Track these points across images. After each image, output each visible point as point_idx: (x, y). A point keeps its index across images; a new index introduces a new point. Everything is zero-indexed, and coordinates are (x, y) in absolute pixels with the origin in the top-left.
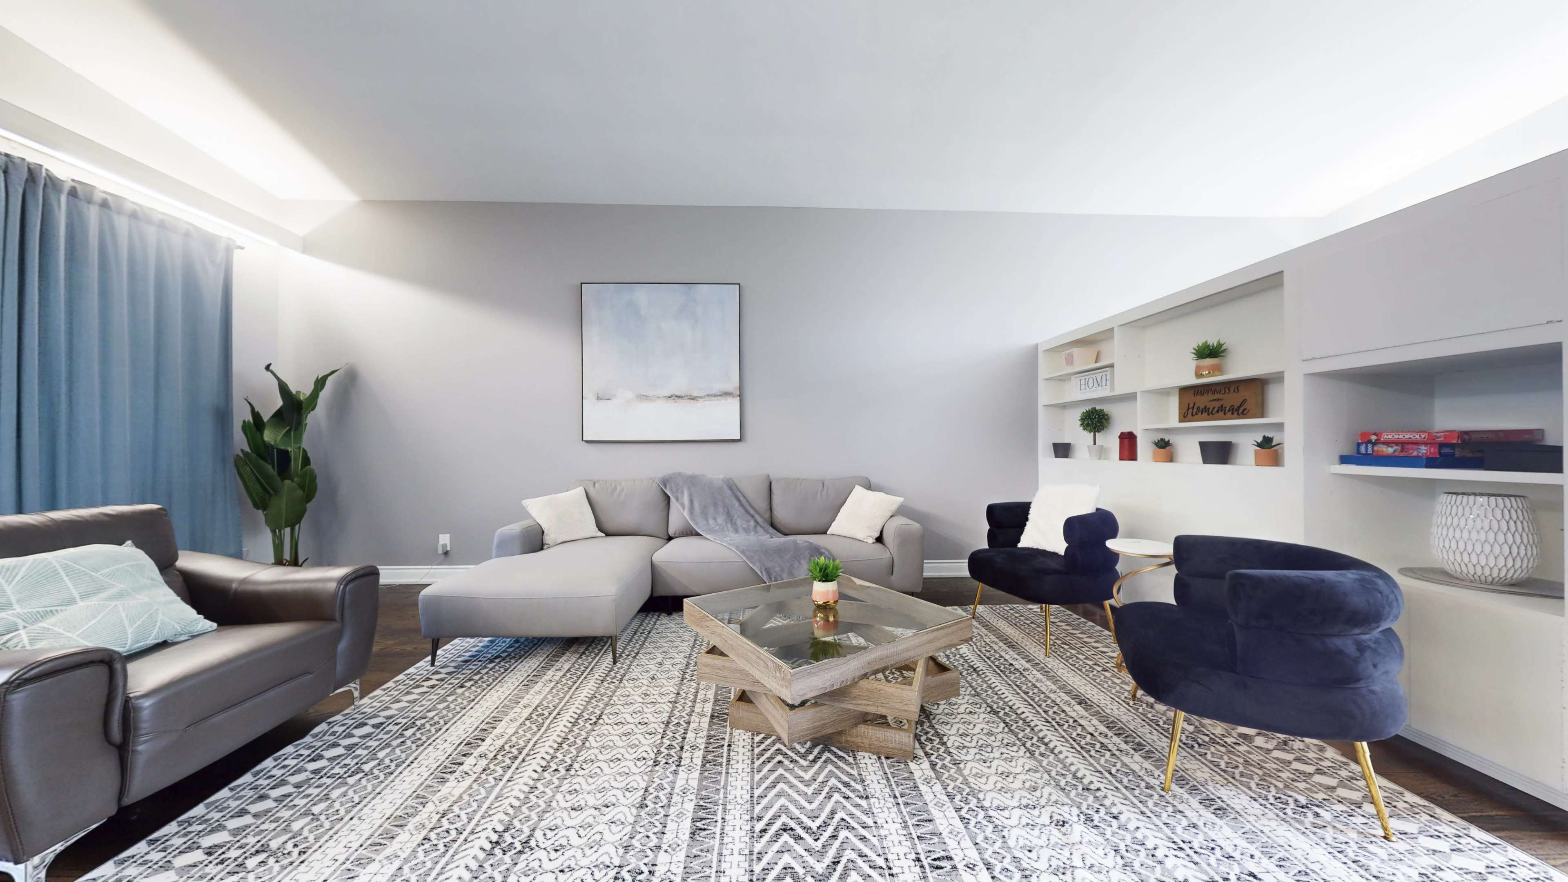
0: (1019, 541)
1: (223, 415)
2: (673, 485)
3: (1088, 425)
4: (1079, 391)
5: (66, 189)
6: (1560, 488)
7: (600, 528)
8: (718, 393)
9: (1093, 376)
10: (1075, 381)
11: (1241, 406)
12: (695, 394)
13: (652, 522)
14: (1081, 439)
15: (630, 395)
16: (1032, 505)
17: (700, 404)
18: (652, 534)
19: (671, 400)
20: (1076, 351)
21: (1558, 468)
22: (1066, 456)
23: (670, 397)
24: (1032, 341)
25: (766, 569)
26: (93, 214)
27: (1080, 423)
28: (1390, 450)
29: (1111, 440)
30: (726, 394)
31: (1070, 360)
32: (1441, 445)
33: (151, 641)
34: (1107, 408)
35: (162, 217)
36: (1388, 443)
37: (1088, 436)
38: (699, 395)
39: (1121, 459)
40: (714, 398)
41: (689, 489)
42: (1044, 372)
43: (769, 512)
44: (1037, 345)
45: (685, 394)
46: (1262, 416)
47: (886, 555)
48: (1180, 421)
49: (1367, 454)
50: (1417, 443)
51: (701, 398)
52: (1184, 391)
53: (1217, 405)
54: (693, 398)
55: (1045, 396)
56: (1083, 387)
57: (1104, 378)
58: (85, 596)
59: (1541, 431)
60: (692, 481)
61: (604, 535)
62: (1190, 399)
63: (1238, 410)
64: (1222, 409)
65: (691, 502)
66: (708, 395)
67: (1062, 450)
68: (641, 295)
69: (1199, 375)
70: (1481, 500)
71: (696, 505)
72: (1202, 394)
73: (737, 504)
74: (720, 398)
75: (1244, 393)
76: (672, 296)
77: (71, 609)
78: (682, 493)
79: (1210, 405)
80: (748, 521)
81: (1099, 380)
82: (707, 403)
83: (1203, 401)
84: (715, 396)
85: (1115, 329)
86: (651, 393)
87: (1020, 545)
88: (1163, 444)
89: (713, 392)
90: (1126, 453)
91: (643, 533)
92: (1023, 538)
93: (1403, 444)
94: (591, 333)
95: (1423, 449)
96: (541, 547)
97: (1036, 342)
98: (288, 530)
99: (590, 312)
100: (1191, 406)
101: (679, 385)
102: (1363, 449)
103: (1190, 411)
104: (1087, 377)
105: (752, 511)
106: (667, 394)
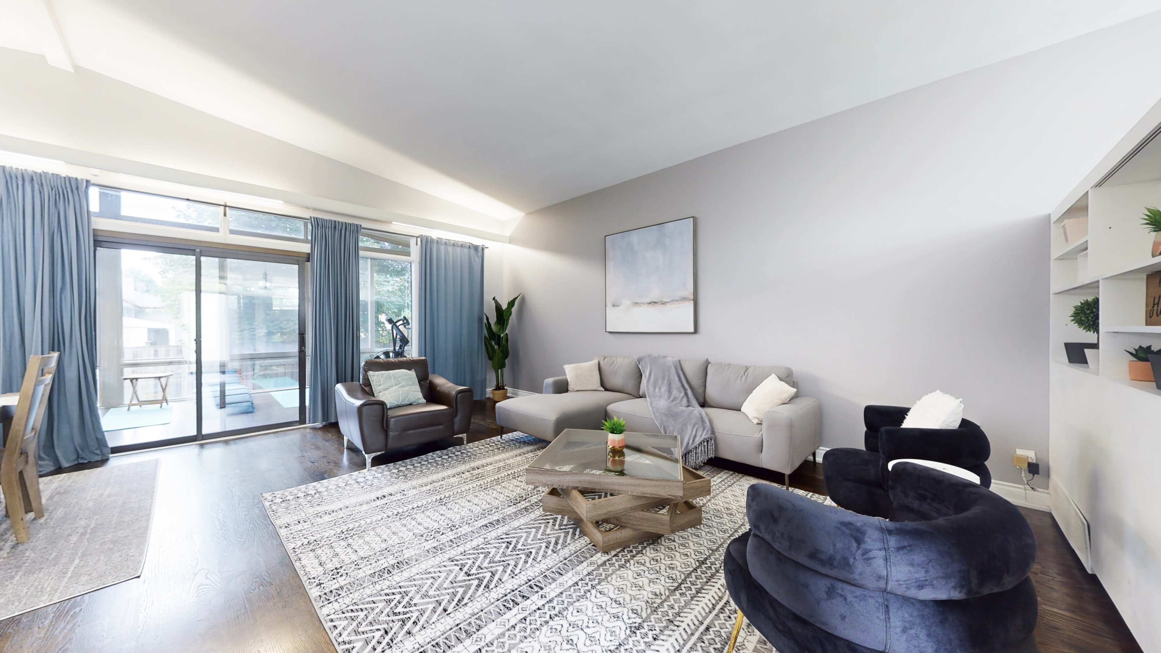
1: (480, 320)
5: (435, 242)
7: (602, 384)
8: (680, 298)
12: (665, 300)
13: (630, 386)
15: (629, 303)
17: (668, 306)
18: (630, 393)
19: (651, 305)
23: (650, 303)
25: (664, 427)
26: (442, 248)
30: (684, 299)
31: (1066, 235)
33: (406, 402)
35: (461, 243)
40: (676, 302)
43: (703, 388)
44: (1050, 214)
45: (659, 301)
47: (757, 435)
48: (1147, 323)
51: (668, 302)
52: (1151, 278)
54: (664, 303)
58: (396, 385)
60: (654, 361)
61: (603, 390)
62: (1156, 290)
66: (673, 301)
68: (635, 237)
73: (677, 379)
74: (680, 302)
76: (651, 234)
77: (392, 388)
78: (647, 368)
80: (680, 392)
82: (672, 306)
85: (1089, 193)
86: (639, 301)
88: (1142, 355)
89: (676, 299)
94: (610, 265)
96: (567, 391)
97: (1047, 212)
98: (500, 370)
99: (610, 254)
100: (1157, 301)
101: (655, 294)
103: (1155, 308)
105: (687, 386)
106: (649, 301)
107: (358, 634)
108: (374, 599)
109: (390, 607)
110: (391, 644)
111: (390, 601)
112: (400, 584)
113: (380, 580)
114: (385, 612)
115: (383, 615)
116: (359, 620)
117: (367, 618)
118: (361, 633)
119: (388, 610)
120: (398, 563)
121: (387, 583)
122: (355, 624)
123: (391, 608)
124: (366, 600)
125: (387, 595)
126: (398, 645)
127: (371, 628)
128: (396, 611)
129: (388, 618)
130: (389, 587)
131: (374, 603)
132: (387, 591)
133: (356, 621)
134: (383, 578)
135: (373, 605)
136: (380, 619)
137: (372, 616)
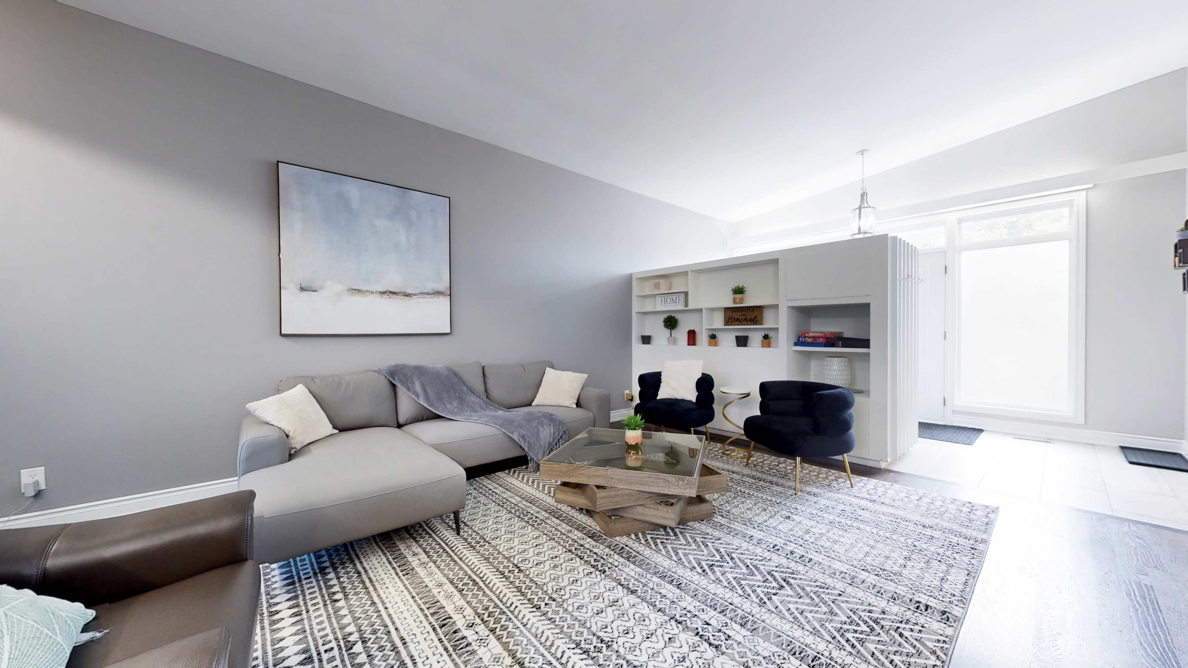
0: (657, 395)
2: (400, 376)
3: (669, 325)
4: (660, 305)
6: (869, 354)
7: (335, 426)
8: (431, 292)
9: (670, 297)
10: (658, 299)
11: (754, 319)
12: (409, 291)
14: (660, 333)
15: (340, 287)
16: (662, 374)
17: (414, 300)
18: (382, 424)
19: (385, 296)
20: (662, 281)
21: (868, 346)
22: (649, 343)
23: (384, 293)
24: (629, 271)
27: (663, 324)
28: (810, 340)
29: (681, 334)
30: (438, 293)
31: (657, 286)
32: (827, 338)
34: (677, 316)
36: (809, 337)
37: (667, 331)
38: (413, 293)
39: (689, 345)
40: (426, 296)
41: (419, 378)
42: (636, 291)
44: (632, 274)
45: (400, 291)
46: (761, 324)
47: (591, 414)
48: (725, 325)
49: (802, 342)
50: (819, 337)
51: (415, 295)
52: (727, 309)
53: (744, 317)
54: (407, 295)
55: (636, 307)
56: (663, 303)
57: (677, 298)
59: (842, 333)
60: (420, 371)
61: (339, 432)
62: (730, 314)
63: (753, 321)
64: (746, 320)
65: (425, 391)
66: (422, 293)
67: (646, 340)
69: (735, 302)
70: (836, 359)
71: (430, 392)
72: (736, 311)
74: (432, 296)
75: (756, 313)
78: (413, 383)
79: (740, 318)
81: (674, 299)
82: (421, 300)
83: (737, 315)
84: (428, 294)
85: (689, 273)
86: (363, 288)
87: (658, 398)
88: (713, 337)
89: (426, 291)
90: (691, 342)
91: (375, 425)
92: (659, 393)
93: (814, 337)
95: (821, 340)
97: (631, 272)
100: (731, 317)
101: (394, 282)
102: (801, 339)
103: (730, 320)
104: (666, 297)
106: (381, 290)
107: (920, 650)
108: (869, 657)
109: (868, 637)
110: (905, 621)
111: (860, 640)
112: (830, 639)
113: (836, 662)
114: (878, 638)
115: (881, 639)
116: (904, 658)
117: (896, 652)
118: (917, 648)
119: (872, 637)
120: (795, 654)
121: (835, 654)
122: (912, 660)
123: (869, 635)
124: (876, 664)
125: (853, 646)
126: (901, 616)
127: (903, 642)
128: (868, 630)
129: (882, 633)
130: (842, 648)
131: (873, 653)
132: (849, 648)
133: (908, 660)
134: (829, 661)
135: (877, 653)
136: (888, 639)
137: (890, 648)
